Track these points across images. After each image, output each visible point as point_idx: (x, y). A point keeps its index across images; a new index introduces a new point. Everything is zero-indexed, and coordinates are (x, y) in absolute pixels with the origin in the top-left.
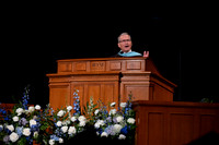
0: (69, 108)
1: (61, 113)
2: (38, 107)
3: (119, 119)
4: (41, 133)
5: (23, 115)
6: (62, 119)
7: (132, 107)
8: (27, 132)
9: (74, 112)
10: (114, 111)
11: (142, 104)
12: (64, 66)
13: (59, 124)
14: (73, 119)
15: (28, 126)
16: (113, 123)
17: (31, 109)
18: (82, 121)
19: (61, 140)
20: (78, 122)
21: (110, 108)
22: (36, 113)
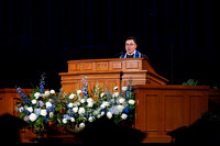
0: (79, 92)
1: (72, 96)
2: (53, 92)
3: (122, 100)
4: (55, 113)
5: (40, 98)
6: (73, 101)
7: (132, 91)
8: (43, 113)
9: (83, 95)
10: (117, 94)
11: (141, 88)
12: (73, 66)
13: (70, 105)
14: (83, 101)
15: (44, 107)
16: (116, 104)
17: (47, 93)
18: (90, 102)
19: (73, 120)
20: (86, 103)
21: (113, 92)
22: (51, 96)
